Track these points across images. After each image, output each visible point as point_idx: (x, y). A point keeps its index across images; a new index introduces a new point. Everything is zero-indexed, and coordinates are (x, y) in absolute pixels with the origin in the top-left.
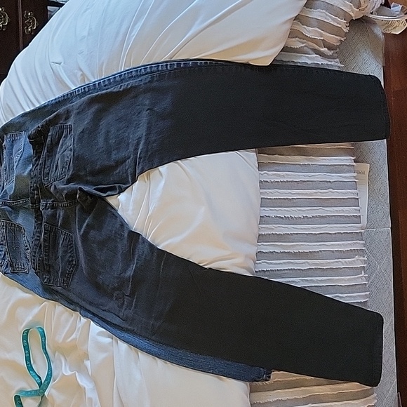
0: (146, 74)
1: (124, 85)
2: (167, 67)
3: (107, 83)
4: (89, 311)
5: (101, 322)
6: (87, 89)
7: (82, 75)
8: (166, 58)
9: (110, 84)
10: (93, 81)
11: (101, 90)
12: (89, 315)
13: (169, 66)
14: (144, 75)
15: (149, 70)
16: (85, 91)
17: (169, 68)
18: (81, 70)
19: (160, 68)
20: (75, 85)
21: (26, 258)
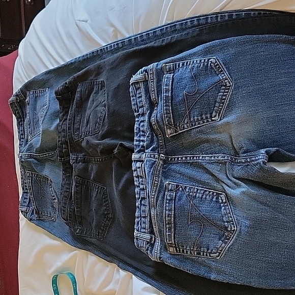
0: (192, 27)
1: (168, 39)
2: (217, 19)
3: (145, 37)
4: (129, 265)
5: (145, 277)
6: (120, 45)
7: (114, 31)
8: (216, 9)
9: (149, 38)
10: (128, 36)
11: (137, 45)
12: (131, 269)
13: (219, 18)
14: (189, 28)
15: (196, 23)
16: (118, 47)
17: (219, 20)
18: (113, 26)
19: (209, 21)
20: (107, 42)
21: (53, 207)
